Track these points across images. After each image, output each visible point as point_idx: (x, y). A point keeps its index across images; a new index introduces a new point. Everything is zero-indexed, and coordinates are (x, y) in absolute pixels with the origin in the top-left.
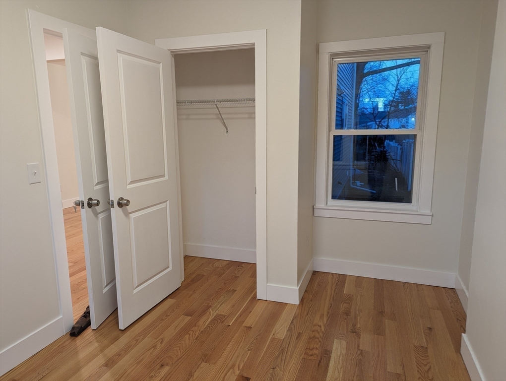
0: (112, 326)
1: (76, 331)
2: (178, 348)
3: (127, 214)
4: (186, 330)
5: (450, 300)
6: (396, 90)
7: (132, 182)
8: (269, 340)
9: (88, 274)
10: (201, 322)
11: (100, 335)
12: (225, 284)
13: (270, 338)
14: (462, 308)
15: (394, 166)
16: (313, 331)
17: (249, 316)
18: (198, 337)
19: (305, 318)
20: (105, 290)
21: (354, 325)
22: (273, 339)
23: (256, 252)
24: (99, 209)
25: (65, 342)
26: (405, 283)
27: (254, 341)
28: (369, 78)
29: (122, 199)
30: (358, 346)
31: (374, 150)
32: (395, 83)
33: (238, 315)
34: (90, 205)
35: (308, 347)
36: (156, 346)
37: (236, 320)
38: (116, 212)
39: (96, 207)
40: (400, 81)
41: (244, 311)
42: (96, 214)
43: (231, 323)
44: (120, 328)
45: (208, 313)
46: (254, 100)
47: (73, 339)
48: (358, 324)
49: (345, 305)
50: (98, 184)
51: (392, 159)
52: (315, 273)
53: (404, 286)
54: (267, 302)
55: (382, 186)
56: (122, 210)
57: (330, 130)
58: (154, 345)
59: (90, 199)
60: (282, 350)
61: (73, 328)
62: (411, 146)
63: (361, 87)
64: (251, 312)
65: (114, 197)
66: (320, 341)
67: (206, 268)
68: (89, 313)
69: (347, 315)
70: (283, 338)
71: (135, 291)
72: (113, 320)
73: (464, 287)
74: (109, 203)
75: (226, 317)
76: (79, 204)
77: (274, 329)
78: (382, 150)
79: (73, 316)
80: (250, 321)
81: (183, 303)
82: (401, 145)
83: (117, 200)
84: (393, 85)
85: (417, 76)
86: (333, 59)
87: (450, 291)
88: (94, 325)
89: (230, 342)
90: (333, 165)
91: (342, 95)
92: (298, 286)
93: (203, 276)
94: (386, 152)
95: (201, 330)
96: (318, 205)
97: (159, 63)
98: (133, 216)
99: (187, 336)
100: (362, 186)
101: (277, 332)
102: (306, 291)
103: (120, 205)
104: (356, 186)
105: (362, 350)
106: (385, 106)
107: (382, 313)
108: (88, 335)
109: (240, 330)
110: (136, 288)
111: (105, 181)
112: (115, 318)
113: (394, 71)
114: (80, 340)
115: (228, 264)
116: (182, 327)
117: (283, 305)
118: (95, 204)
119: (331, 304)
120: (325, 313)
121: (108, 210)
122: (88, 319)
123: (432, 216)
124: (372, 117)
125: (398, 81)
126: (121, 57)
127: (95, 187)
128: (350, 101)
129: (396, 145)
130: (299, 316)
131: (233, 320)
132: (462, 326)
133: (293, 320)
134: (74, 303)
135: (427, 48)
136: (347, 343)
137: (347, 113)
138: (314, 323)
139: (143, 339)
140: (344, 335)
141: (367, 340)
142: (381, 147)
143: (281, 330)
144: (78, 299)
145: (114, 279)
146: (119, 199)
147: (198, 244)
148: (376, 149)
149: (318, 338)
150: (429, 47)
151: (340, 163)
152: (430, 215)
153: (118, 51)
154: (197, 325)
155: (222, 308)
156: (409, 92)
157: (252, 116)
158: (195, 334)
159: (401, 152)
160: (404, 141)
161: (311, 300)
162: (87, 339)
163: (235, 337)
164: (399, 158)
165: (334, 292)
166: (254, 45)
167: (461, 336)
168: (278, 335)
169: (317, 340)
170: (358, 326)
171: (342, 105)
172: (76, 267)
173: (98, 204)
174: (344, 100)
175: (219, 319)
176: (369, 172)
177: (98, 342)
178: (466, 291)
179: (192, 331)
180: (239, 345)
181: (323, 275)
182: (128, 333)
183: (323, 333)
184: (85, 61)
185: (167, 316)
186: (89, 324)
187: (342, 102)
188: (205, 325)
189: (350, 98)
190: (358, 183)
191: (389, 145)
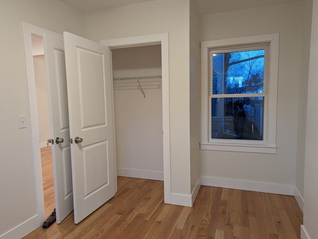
0: (70, 222)
1: (46, 225)
2: (113, 236)
3: (81, 148)
4: (118, 224)
5: (291, 204)
6: (249, 73)
7: (84, 127)
8: (173, 231)
9: (55, 188)
10: (128, 219)
11: (62, 228)
12: (143, 194)
13: (173, 229)
14: (299, 208)
15: (250, 120)
16: (202, 224)
17: (159, 215)
18: (126, 228)
19: (196, 216)
20: (66, 198)
21: (229, 220)
22: (176, 230)
23: (163, 173)
24: (63, 144)
25: (39, 232)
26: (261, 193)
27: (163, 231)
28: (232, 66)
29: (78, 138)
30: (232, 234)
31: (237, 111)
32: (249, 69)
33: (152, 214)
34: (57, 142)
35: (199, 235)
36: (98, 234)
37: (151, 217)
38: (74, 146)
39: (61, 143)
40: (252, 68)
41: (156, 212)
42: (61, 148)
43: (148, 219)
44: (75, 223)
45: (133, 213)
46: (161, 77)
47: (45, 230)
48: (232, 219)
49: (222, 207)
50: (63, 129)
51: (249, 116)
52: (202, 186)
53: (260, 195)
54: (171, 205)
55: (243, 133)
56: (78, 145)
57: (209, 95)
58: (98, 233)
59: (58, 138)
60: (182, 237)
61: (45, 223)
62: (260, 107)
63: (227, 72)
64: (161, 212)
65: (73, 136)
66: (206, 231)
67: (131, 184)
68: (55, 213)
69: (224, 214)
70: (182, 229)
71: (85, 198)
72: (71, 218)
73: (300, 195)
74: (69, 140)
75: (144, 215)
76: (51, 141)
77: (176, 223)
78: (242, 110)
79: (45, 215)
80: (160, 218)
81: (116, 206)
82: (254, 107)
83: (75, 138)
84: (247, 70)
85: (262, 64)
86: (210, 51)
87: (291, 198)
88: (58, 221)
89: (147, 232)
90: (212, 119)
91: (216, 76)
92: (191, 194)
93: (130, 189)
94: (244, 112)
95: (128, 224)
96: (203, 142)
97: (102, 54)
98: (84, 149)
99: (119, 228)
100: (230, 133)
101: (178, 225)
102: (196, 198)
103: (76, 142)
104: (227, 133)
105: (234, 237)
106: (243, 83)
107: (247, 212)
108: (54, 227)
109: (154, 224)
110: (86, 196)
111: (67, 127)
112: (72, 217)
113: (248, 62)
114: (49, 231)
115: (146, 181)
116: (116, 222)
117: (181, 207)
118: (61, 142)
119: (213, 206)
120: (209, 213)
121: (69, 146)
122: (54, 217)
123: (277, 148)
124: (235, 90)
125: (251, 67)
126: (78, 50)
127: (61, 131)
128: (221, 80)
129: (251, 107)
130: (192, 214)
131: (149, 218)
132: (300, 220)
133: (188, 217)
134: (46, 207)
135: (268, 44)
136: (224, 232)
137: (219, 87)
138: (202, 219)
139: (90, 230)
140: (222, 227)
141: (237, 230)
142: (241, 109)
143: (180, 224)
144: (49, 204)
145: (72, 190)
146: (76, 138)
147: (126, 169)
148: (238, 110)
149: (205, 229)
150: (270, 43)
151: (217, 118)
152: (276, 148)
153: (77, 47)
154: (125, 220)
155: (142, 209)
156: (257, 75)
157: (160, 87)
158: (124, 227)
159: (254, 111)
160: (256, 105)
161: (200, 204)
162: (54, 230)
163: (150, 228)
164: (253, 115)
165: (215, 199)
166: (161, 42)
167: (300, 226)
168: (179, 227)
169: (205, 230)
170: (232, 221)
171: (216, 82)
172: (48, 184)
173: (62, 141)
174: (217, 79)
175: (140, 216)
176: (234, 124)
177: (60, 232)
178: (302, 198)
179: (122, 224)
180: (153, 234)
181: (207, 188)
182: (80, 226)
183: (208, 225)
184: (56, 53)
185: (106, 215)
186: (55, 220)
187: (216, 80)
188: (130, 220)
189: (221, 78)
190: (228, 131)
191: (246, 107)
